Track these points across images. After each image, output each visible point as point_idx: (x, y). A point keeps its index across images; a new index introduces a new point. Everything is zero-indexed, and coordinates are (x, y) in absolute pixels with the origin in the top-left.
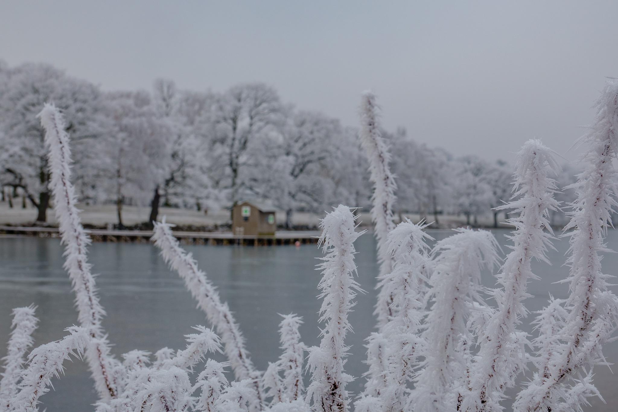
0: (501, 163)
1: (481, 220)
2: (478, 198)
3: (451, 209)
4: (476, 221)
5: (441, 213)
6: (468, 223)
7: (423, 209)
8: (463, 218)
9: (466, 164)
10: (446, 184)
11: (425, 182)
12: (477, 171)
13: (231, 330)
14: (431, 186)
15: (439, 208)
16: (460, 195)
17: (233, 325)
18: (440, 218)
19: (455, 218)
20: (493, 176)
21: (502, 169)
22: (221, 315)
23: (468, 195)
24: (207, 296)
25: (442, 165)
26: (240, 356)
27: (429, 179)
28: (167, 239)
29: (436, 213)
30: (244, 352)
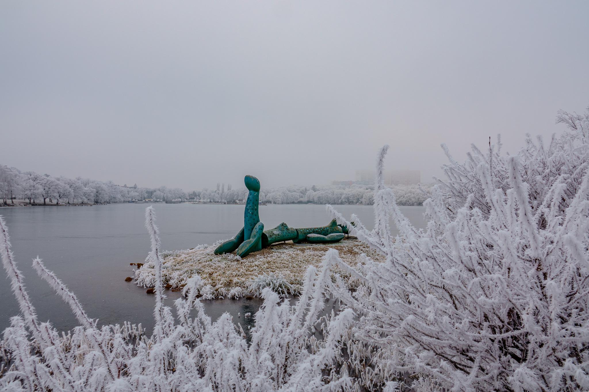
0: (47, 176)
1: (37, 201)
2: (36, 191)
3: (20, 197)
4: (34, 202)
5: (15, 198)
6: (30, 203)
7: (4, 196)
8: (27, 201)
9: (29, 176)
10: (18, 185)
11: (6, 184)
12: (35, 179)
13: (76, 303)
14: (10, 185)
15: (14, 196)
16: (25, 190)
17: (77, 301)
18: (14, 200)
19: (23, 201)
20: (44, 182)
21: (48, 178)
22: (71, 297)
23: (30, 190)
24: (62, 289)
25: (16, 176)
26: (82, 313)
27: (9, 182)
28: (41, 266)
29: (12, 199)
30: (83, 312)
